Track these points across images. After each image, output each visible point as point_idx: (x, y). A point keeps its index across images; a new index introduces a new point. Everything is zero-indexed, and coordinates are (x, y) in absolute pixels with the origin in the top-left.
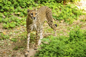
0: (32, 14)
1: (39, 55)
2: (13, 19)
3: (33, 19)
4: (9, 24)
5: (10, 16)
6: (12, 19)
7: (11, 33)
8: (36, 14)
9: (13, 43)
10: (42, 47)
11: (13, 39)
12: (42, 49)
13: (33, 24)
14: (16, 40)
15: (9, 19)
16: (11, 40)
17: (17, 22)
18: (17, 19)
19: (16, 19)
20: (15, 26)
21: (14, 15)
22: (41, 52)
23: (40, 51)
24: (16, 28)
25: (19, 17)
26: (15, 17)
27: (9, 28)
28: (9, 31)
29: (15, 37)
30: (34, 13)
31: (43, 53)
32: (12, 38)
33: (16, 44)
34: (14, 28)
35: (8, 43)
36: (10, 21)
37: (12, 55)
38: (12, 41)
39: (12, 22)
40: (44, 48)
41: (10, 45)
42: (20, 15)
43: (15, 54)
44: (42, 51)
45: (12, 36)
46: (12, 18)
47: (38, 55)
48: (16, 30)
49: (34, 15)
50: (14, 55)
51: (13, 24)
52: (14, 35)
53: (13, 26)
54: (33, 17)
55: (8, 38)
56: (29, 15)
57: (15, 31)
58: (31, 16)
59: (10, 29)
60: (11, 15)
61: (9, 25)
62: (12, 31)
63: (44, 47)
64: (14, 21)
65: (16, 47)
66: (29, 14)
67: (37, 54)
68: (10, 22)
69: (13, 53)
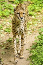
0: (19, 14)
1: (37, 47)
2: (7, 7)
3: (19, 19)
4: (2, 12)
5: (3, 4)
6: (5, 7)
7: (5, 23)
8: (24, 13)
9: (7, 34)
10: (40, 38)
11: (6, 30)
12: (39, 40)
13: (21, 26)
14: (9, 30)
15: (3, 7)
16: (4, 31)
17: (11, 10)
18: (12, 6)
19: (10, 6)
20: (9, 14)
21: (8, 2)
22: (38, 45)
23: (38, 43)
24: (11, 17)
25: (14, 4)
26: (9, 4)
27: (2, 17)
28: (2, 20)
29: (9, 27)
30: (21, 13)
31: (40, 45)
32: (5, 28)
33: (9, 34)
34: (8, 16)
35: (1, 34)
36: (3, 8)
37: (6, 48)
38: (6, 31)
39: (6, 10)
40: (42, 40)
41: (4, 36)
42: (14, 2)
43: (9, 47)
44: (39, 43)
45: (5, 26)
46: (6, 5)
47: (35, 48)
48: (11, 18)
49: (21, 15)
50: (7, 47)
51: (7, 12)
52: (8, 25)
53: (7, 15)
54: (20, 17)
55: (1, 28)
56: (16, 15)
57: (9, 20)
58: (17, 16)
59: (4, 18)
60: (4, 2)
61: (2, 14)
62: (5, 20)
63: (42, 38)
64: (8, 9)
65: (10, 39)
66: (15, 13)
67: (34, 46)
68: (3, 10)
69: (6, 45)
